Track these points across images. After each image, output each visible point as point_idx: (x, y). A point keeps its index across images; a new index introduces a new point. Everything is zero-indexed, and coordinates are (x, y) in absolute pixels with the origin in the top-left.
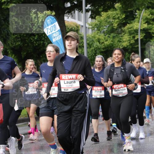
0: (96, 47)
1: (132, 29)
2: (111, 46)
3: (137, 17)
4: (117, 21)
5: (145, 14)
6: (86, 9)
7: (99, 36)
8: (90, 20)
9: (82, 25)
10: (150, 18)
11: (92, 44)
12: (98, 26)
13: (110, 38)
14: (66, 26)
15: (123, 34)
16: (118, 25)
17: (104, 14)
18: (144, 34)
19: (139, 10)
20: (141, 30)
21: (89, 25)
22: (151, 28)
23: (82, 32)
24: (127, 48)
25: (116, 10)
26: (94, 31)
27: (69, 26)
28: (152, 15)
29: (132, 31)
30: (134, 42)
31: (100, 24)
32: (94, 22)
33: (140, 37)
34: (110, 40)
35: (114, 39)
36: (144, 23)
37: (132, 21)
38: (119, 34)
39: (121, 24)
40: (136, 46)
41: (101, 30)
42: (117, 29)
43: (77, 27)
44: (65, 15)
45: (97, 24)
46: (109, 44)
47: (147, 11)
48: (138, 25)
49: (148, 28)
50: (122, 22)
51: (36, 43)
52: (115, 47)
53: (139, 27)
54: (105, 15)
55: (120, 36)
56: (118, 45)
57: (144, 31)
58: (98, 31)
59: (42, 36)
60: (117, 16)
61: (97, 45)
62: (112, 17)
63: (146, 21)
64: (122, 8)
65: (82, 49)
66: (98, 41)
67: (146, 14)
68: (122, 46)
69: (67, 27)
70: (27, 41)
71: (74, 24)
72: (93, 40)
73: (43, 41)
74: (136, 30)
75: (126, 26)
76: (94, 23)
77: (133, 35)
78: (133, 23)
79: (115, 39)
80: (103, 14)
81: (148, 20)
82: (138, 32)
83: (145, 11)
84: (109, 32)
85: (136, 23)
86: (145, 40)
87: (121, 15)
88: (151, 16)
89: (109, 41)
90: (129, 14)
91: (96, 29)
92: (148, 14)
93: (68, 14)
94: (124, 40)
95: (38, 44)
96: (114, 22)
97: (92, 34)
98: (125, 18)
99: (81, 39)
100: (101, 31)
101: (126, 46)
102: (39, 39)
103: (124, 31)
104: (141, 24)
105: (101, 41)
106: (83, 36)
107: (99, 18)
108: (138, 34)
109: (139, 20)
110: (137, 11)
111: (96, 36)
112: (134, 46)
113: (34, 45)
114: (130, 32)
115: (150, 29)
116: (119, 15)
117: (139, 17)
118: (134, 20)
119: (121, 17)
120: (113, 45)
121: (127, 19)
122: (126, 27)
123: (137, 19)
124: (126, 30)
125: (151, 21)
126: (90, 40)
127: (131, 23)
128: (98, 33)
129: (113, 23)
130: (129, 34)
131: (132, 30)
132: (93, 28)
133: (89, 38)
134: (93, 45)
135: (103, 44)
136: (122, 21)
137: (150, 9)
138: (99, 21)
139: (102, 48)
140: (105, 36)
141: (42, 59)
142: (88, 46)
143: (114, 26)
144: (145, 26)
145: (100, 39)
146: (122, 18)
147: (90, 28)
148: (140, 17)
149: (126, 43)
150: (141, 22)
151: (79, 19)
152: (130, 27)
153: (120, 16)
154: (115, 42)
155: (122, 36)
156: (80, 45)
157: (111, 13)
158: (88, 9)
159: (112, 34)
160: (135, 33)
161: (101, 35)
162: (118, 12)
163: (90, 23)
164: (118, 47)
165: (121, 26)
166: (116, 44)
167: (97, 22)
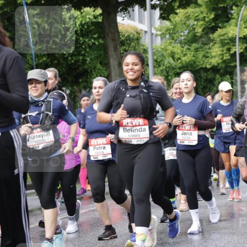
0: (168, 65)
1: (225, 37)
2: (191, 64)
3: (233, 17)
4: (202, 25)
6: (151, 4)
7: (173, 47)
8: (158, 23)
9: (146, 30)
11: (161, 61)
12: (171, 32)
13: (191, 51)
14: (120, 31)
15: (211, 44)
16: (203, 31)
17: (181, 13)
18: (246, 45)
19: (237, 6)
20: (240, 38)
21: (157, 31)
23: (145, 42)
24: (218, 68)
25: (200, 6)
26: (164, 40)
27: (125, 32)
29: (227, 40)
30: (229, 57)
31: (174, 29)
32: (164, 26)
33: (238, 49)
34: (190, 54)
35: (197, 53)
36: (245, 28)
37: (225, 24)
38: (204, 45)
39: (208, 28)
40: (233, 64)
41: (175, 38)
42: (201, 37)
43: (138, 33)
44: (119, 14)
45: (170, 29)
46: (189, 61)
48: (236, 30)
50: (210, 26)
51: (72, 59)
52: (199, 65)
53: (237, 34)
54: (183, 14)
55: (207, 49)
56: (204, 63)
57: (245, 39)
58: (171, 41)
59: (81, 49)
60: (201, 16)
61: (170, 63)
62: (193, 17)
64: (209, 4)
66: (171, 56)
68: (209, 65)
69: (122, 33)
70: (58, 56)
71: (132, 28)
72: (163, 55)
73: (83, 55)
74: (232, 38)
75: (216, 32)
76: (164, 28)
77: (228, 46)
78: (227, 27)
79: (199, 52)
82: (235, 42)
84: (188, 41)
85: (232, 27)
86: (246, 54)
87: (207, 14)
89: (188, 55)
90: (220, 12)
91: (168, 36)
93: (123, 13)
94: (214, 54)
95: (75, 61)
96: (197, 26)
97: (161, 45)
98: (215, 19)
99: (143, 53)
100: (177, 40)
101: (216, 64)
102: (76, 53)
103: (213, 40)
104: (240, 29)
105: (177, 56)
106: (147, 48)
108: (235, 45)
109: (238, 21)
110: (234, 8)
111: (168, 48)
112: (229, 65)
113: (68, 63)
114: (223, 42)
116: (204, 15)
117: (236, 17)
118: (230, 22)
119: (208, 17)
120: (195, 63)
121: (217, 20)
122: (215, 34)
123: (234, 20)
124: (217, 38)
126: (159, 54)
127: (224, 27)
128: (171, 42)
129: (194, 27)
130: (220, 45)
131: (226, 38)
132: (163, 36)
133: (157, 51)
134: (163, 62)
135: (179, 61)
136: (209, 23)
138: (172, 25)
139: (178, 67)
140: (182, 48)
141: (82, 85)
142: (155, 63)
143: (197, 32)
145: (175, 53)
146: (210, 20)
147: (159, 35)
148: (239, 17)
149: (217, 59)
150: (241, 25)
151: (141, 21)
152: (222, 33)
153: (206, 16)
154: (198, 58)
155: (209, 49)
157: (192, 10)
158: (155, 4)
159: (194, 45)
160: (231, 43)
161: (176, 47)
162: (204, 9)
163: (158, 26)
164: (204, 66)
165: (208, 32)
166: (200, 60)
167: (169, 26)
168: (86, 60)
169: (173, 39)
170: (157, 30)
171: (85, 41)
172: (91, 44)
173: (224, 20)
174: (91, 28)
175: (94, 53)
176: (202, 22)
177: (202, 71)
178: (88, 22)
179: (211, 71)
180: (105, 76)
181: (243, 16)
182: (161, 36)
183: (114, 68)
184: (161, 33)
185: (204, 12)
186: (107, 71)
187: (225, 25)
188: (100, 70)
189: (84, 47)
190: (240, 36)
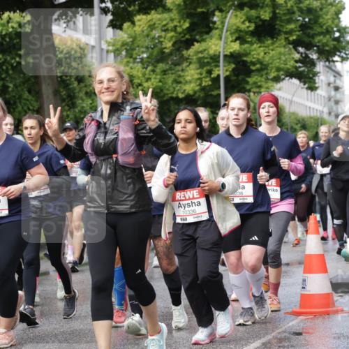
1: (205, 54)
2: (157, 92)
3: (216, 26)
4: (172, 37)
5: (234, 21)
6: (101, 7)
7: (131, 68)
8: (110, 33)
10: (247, 29)
12: (128, 48)
13: (156, 75)
15: (185, 64)
16: (173, 45)
17: (141, 20)
18: (233, 66)
19: (221, 11)
20: (225, 56)
21: (109, 46)
22: (248, 51)
24: (194, 97)
25: (169, 10)
26: (119, 58)
28: (250, 22)
29: (207, 58)
30: (210, 83)
31: (133, 42)
32: (118, 38)
33: (222, 71)
34: (155, 78)
35: (165, 76)
36: (232, 41)
38: (175, 65)
39: (181, 42)
40: (215, 93)
41: (134, 56)
42: (171, 54)
45: (127, 43)
46: (154, 88)
47: (238, 13)
48: (219, 44)
49: (242, 51)
50: (183, 39)
52: (167, 94)
53: (221, 50)
54: (145, 22)
55: (179, 71)
56: (174, 91)
57: (232, 57)
58: (129, 59)
60: (171, 25)
62: (160, 26)
63: (237, 35)
64: (183, 7)
65: (93, 100)
67: (237, 19)
68: (182, 93)
73: (4, 80)
74: (215, 55)
75: (192, 47)
76: (119, 41)
77: (208, 68)
78: (207, 40)
79: (168, 76)
80: (139, 20)
81: (241, 34)
82: (219, 62)
83: (234, 14)
85: (214, 41)
86: (233, 78)
87: (180, 22)
88: (247, 24)
89: (153, 80)
91: (124, 53)
92: (242, 20)
94: (188, 78)
96: (165, 38)
98: (190, 30)
100: (136, 58)
101: (191, 93)
103: (188, 59)
104: (226, 43)
105: (136, 81)
107: (130, 29)
108: (218, 66)
109: (222, 32)
110: (217, 13)
112: (210, 93)
114: (202, 61)
115: (247, 54)
116: (176, 23)
117: (220, 26)
118: (211, 34)
119: (181, 26)
120: (162, 90)
121: (193, 30)
122: (191, 50)
123: (217, 31)
124: (193, 56)
125: (247, 36)
127: (204, 40)
128: (128, 62)
129: (162, 40)
130: (198, 66)
131: (206, 56)
132: (117, 52)
135: (140, 87)
136: (182, 35)
137: (246, 9)
138: (130, 36)
140: (144, 70)
143: (165, 48)
144: (236, 47)
145: (134, 77)
146: (183, 30)
147: (111, 52)
148: (223, 26)
149: (192, 85)
150: (226, 38)
152: (201, 49)
153: (178, 24)
154: (166, 83)
155: (183, 70)
156: (88, 91)
157: (159, 16)
158: (106, 7)
159: (161, 66)
160: (214, 62)
161: (135, 68)
162: (175, 15)
163: (111, 39)
164: (174, 95)
165: (180, 47)
166: (169, 87)
167: (125, 38)
168: (8, 87)
169: (131, 57)
170: (109, 44)
171: (6, 60)
172: (15, 64)
173: (203, 30)
174: (15, 41)
175: (20, 77)
176: (172, 34)
177: (171, 102)
178: (11, 32)
179: (184, 102)
180: (35, 109)
181: (230, 25)
182: (114, 53)
183: (48, 97)
184: (114, 48)
185: (176, 19)
186: (37, 101)
187: (204, 37)
188: (28, 100)
189: (4, 68)
190: (226, 53)
